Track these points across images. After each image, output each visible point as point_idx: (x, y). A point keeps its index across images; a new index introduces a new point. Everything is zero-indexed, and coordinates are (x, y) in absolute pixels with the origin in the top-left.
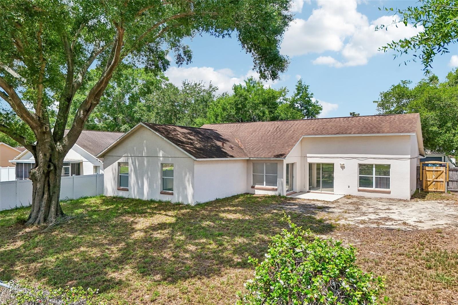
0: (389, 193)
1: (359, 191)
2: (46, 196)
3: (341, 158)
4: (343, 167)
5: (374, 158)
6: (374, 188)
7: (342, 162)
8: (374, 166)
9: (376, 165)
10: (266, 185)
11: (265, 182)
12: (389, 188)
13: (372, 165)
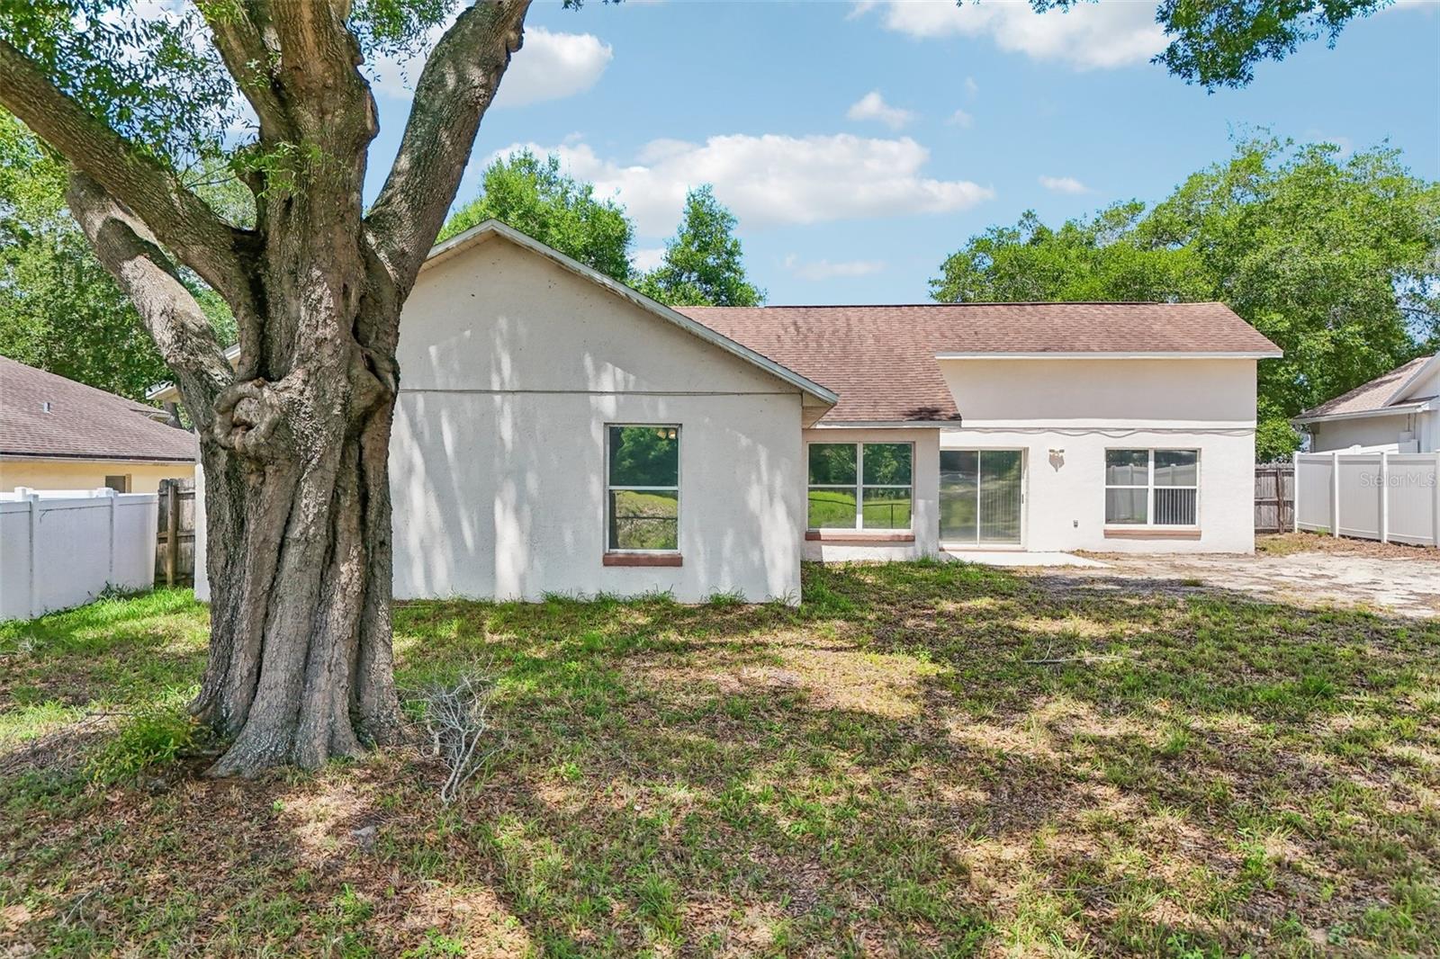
0: (1196, 536)
1: (1108, 534)
2: (348, 570)
3: (1050, 430)
4: (1056, 460)
5: (1155, 430)
6: (1150, 526)
7: (1057, 442)
8: (1151, 455)
9: (1156, 453)
10: (865, 526)
11: (860, 518)
12: (1193, 522)
13: (1146, 452)
